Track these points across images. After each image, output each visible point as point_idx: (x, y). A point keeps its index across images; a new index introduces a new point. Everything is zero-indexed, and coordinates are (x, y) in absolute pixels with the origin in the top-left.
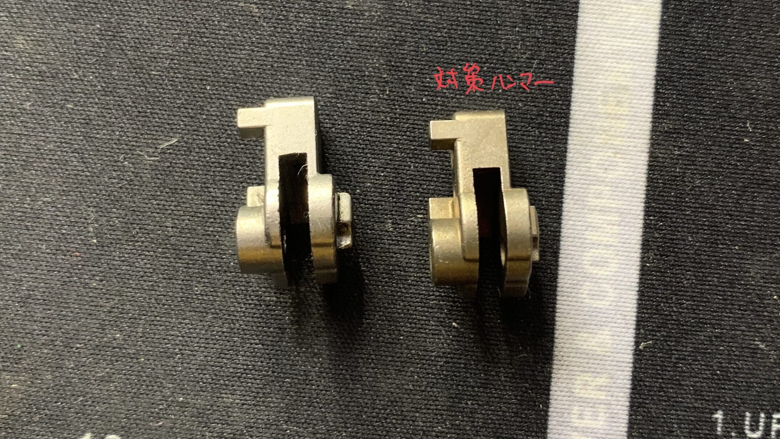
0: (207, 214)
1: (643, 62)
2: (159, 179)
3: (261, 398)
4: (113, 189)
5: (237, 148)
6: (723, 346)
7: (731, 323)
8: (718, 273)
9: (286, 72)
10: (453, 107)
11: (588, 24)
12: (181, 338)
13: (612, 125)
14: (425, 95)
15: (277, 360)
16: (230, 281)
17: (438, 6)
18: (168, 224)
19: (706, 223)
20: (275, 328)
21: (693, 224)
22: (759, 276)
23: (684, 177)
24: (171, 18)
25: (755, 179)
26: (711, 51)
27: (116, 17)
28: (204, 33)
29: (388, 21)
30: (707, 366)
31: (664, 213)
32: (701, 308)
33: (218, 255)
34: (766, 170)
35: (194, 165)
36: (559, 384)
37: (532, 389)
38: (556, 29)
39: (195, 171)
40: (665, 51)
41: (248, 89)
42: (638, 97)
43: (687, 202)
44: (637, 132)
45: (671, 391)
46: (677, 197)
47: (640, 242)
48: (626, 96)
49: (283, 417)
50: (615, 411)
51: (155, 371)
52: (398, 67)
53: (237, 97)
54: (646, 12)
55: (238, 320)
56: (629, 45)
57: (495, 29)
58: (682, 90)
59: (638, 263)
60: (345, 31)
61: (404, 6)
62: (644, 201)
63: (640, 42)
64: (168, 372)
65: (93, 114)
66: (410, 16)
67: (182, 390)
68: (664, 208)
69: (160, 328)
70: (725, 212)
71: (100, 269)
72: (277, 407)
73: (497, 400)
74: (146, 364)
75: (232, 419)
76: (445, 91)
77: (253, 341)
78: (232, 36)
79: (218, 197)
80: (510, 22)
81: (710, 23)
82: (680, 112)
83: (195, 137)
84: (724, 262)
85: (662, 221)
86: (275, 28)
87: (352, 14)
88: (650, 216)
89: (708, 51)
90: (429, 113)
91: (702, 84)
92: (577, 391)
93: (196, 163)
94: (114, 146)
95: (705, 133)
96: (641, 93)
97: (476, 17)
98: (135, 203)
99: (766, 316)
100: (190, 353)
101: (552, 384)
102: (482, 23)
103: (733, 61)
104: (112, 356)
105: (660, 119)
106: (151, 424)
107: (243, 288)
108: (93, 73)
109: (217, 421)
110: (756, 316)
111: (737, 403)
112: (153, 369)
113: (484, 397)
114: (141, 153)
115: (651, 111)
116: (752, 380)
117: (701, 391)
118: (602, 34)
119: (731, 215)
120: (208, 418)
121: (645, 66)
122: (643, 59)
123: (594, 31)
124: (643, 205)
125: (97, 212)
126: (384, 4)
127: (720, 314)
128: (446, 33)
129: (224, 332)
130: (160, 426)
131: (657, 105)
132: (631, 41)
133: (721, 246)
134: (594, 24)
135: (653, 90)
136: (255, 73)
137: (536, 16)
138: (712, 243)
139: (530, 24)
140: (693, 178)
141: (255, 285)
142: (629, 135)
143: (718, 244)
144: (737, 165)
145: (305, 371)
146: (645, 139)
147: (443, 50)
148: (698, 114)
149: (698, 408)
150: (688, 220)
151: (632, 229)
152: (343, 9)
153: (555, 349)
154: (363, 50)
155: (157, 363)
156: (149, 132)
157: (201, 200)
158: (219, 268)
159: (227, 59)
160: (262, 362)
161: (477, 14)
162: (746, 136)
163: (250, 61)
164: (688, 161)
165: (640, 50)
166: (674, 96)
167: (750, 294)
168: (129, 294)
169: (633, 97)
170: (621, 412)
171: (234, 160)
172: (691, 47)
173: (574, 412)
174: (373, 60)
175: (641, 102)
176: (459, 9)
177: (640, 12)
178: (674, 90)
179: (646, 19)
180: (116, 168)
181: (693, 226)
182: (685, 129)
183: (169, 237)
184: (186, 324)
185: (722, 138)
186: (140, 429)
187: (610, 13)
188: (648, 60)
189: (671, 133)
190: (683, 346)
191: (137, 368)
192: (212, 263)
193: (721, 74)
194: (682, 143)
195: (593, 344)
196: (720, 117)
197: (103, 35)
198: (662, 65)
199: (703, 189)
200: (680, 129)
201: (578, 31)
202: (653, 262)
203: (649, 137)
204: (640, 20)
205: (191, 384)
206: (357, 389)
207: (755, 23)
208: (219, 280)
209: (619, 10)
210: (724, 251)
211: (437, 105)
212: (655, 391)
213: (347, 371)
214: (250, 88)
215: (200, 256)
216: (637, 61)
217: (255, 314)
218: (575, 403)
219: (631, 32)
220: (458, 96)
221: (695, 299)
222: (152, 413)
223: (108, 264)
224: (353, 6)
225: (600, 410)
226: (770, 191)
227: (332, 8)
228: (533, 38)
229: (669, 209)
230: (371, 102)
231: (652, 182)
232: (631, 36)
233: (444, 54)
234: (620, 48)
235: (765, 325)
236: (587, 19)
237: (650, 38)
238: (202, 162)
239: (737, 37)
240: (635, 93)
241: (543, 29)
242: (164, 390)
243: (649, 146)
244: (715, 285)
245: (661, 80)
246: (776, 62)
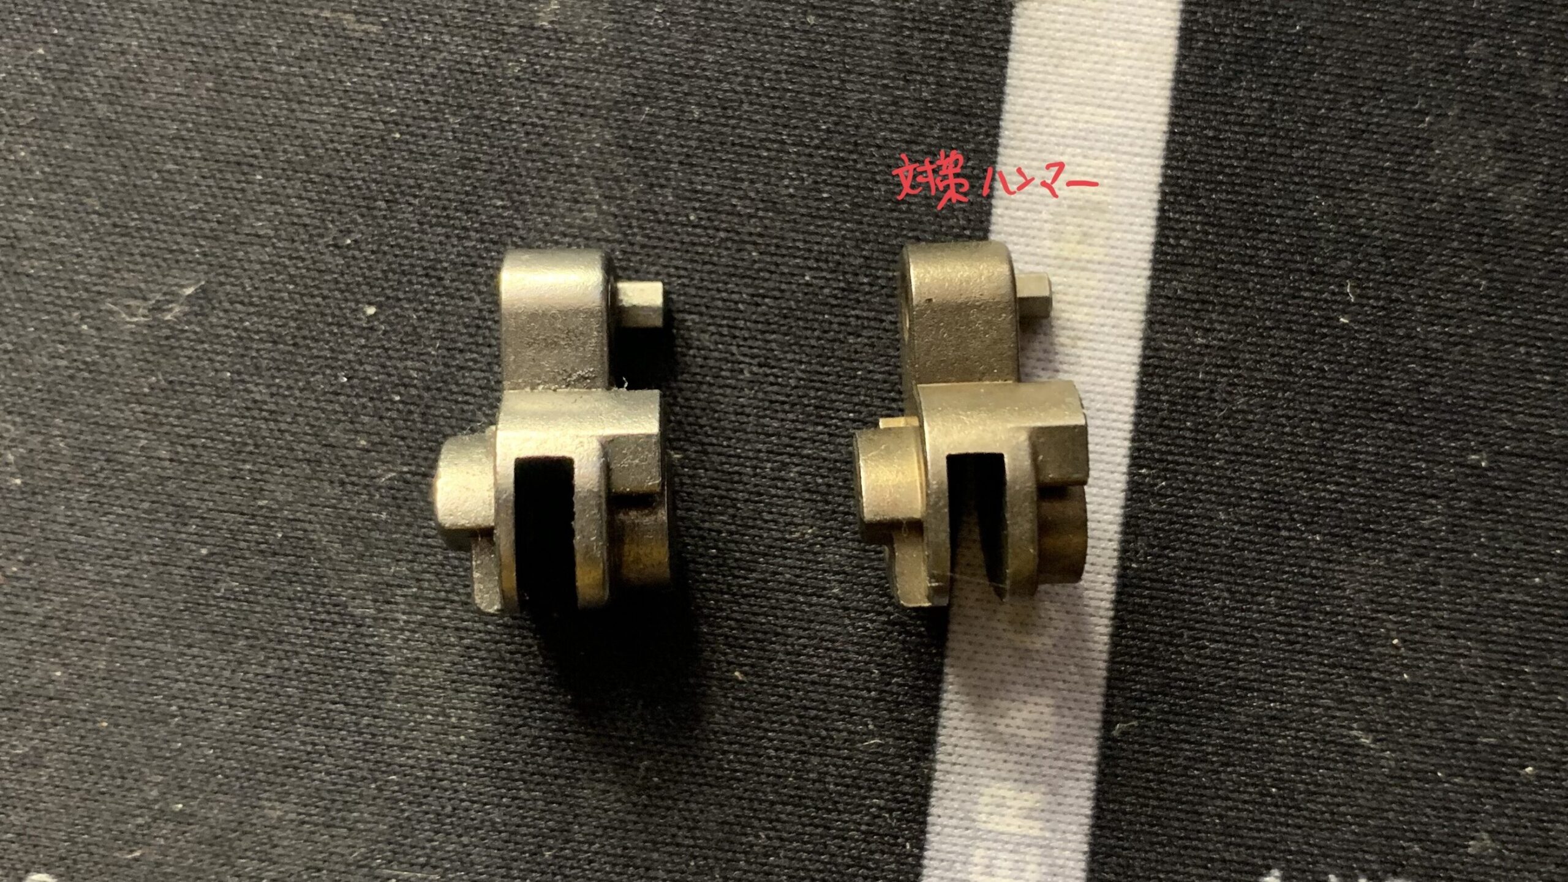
0: (241, 435)
1: (1137, 155)
2: (148, 362)
3: (339, 811)
4: (58, 379)
5: (305, 305)
6: (1285, 737)
7: (1301, 691)
8: (1277, 588)
9: (411, 152)
10: (751, 234)
11: (1029, 75)
12: (183, 685)
13: (1070, 281)
14: (694, 209)
15: (374, 735)
16: (284, 573)
17: (724, 30)
18: (163, 453)
19: (1257, 486)
20: (371, 672)
21: (1230, 486)
22: (1362, 596)
23: (1212, 391)
24: (184, 39)
25: (1359, 399)
26: (1275, 136)
27: (78, 35)
28: (248, 69)
29: (622, 56)
30: (1252, 777)
31: (1169, 462)
32: (1241, 658)
33: (260, 520)
34: (1385, 382)
35: (218, 336)
36: (946, 803)
37: (890, 811)
38: (964, 84)
39: (218, 348)
40: (1181, 134)
41: (333, 185)
42: (1123, 227)
43: (1217, 442)
44: (1120, 296)
45: (1176, 824)
46: (1198, 431)
47: (1120, 520)
48: (1101, 224)
49: (381, 851)
50: (1060, 862)
51: (130, 748)
52: (642, 149)
53: (311, 201)
54: (1146, 55)
55: (296, 653)
56: (1108, 120)
57: (839, 78)
58: (1214, 216)
59: (1115, 562)
60: (535, 73)
61: (656, 26)
62: (1129, 436)
63: (1132, 115)
64: (155, 752)
65: (23, 227)
66: (669, 47)
67: (181, 788)
68: (1170, 453)
69: (142, 663)
70: (1295, 464)
71: (26, 540)
72: (370, 830)
73: (819, 830)
74: (111, 733)
75: (279, 851)
76: (734, 201)
77: (326, 697)
78: (304, 77)
79: (265, 402)
80: (870, 66)
81: (1275, 81)
82: (1208, 259)
83: (222, 279)
84: (1291, 565)
85: (1166, 479)
86: (392, 62)
87: (549, 39)
88: (1142, 467)
89: (1271, 137)
90: (701, 244)
91: (1256, 204)
92: (983, 817)
93: (224, 332)
94: (63, 293)
95: (1258, 303)
96: (1131, 219)
97: (803, 53)
98: (99, 408)
99: (1375, 680)
100: (199, 714)
101: (933, 801)
102: (814, 67)
103: (1320, 160)
104: (43, 715)
105: (1167, 271)
106: (117, 854)
107: (309, 588)
108: (27, 144)
109: (249, 854)
110: (1356, 678)
111: (1312, 855)
112: (125, 744)
113: (794, 824)
114: (115, 308)
115: (1150, 256)
116: (1342, 809)
117: (1238, 828)
118: (1055, 96)
119: (1307, 471)
120: (232, 848)
121: (1141, 164)
122: (1137, 150)
123: (1038, 90)
124: (1127, 444)
125: (24, 424)
126: (615, 22)
127: (1280, 671)
128: (740, 84)
129: (268, 676)
130: (136, 860)
131: (1162, 244)
132: (1114, 113)
133: (1284, 533)
134: (1040, 76)
135: (1156, 214)
136: (348, 154)
137: (924, 57)
138: (1267, 526)
139: (911, 72)
140: (1230, 393)
141: (334, 583)
142: (1105, 302)
143: (1279, 529)
144: (1323, 371)
145: (429, 760)
146: (1136, 311)
147: (732, 117)
148: (1244, 264)
149: (1231, 861)
150: (1219, 477)
151: (1105, 492)
152: (533, 28)
153: (941, 731)
154: (570, 114)
155: (132, 732)
156: (131, 267)
157: (231, 407)
158: (263, 546)
159: (292, 122)
160: (342, 739)
161: (804, 48)
162: (1344, 313)
163: (340, 129)
164: (1223, 357)
165: (1131, 132)
166: (1198, 227)
167: (1345, 632)
168: (82, 592)
169: (1114, 226)
170: (1071, 864)
171: (299, 328)
172: (1237, 129)
173: (976, 860)
174: (589, 133)
175: (1129, 236)
176: (766, 36)
177: (1135, 54)
178: (1198, 214)
179: (1147, 69)
180: (65, 338)
181: (1229, 491)
182: (1218, 295)
183: (162, 480)
184: (194, 657)
185: (1294, 314)
186: (96, 863)
187: (1073, 54)
188: (1146, 151)
189: (1187, 301)
190: (1201, 734)
191: (92, 741)
192: (248, 536)
193: (1296, 184)
194: (1211, 321)
195: (1019, 722)
196: (1291, 271)
197: (50, 70)
198: (1174, 163)
199: (1250, 417)
200: (1208, 293)
201: (1008, 90)
202: (1146, 561)
203: (1144, 308)
204: (1133, 71)
205: (200, 777)
206: (535, 800)
207: (1369, 83)
208: (261, 570)
209: (1092, 48)
210: (1292, 543)
211: (718, 230)
212: (1142, 824)
213: (515, 762)
214: (338, 182)
215: (225, 521)
216: (1125, 153)
217: (331, 641)
218: (978, 843)
219: (1114, 94)
220: (761, 213)
221: (1229, 638)
222: (122, 832)
223: (43, 530)
224: (552, 22)
225: (1028, 858)
226: (1390, 426)
227: (509, 25)
228: (916, 100)
229: (1182, 454)
230: (585, 219)
231: (1148, 399)
232: (1115, 104)
233: (734, 128)
234: (1091, 126)
235: (1374, 697)
236: (1026, 66)
237: (1154, 109)
238: (235, 329)
239: (1330, 109)
240: (1120, 218)
241: (937, 84)
242: (145, 788)
243: (1142, 326)
244: (1272, 613)
245: (1171, 193)
246: (1410, 163)
